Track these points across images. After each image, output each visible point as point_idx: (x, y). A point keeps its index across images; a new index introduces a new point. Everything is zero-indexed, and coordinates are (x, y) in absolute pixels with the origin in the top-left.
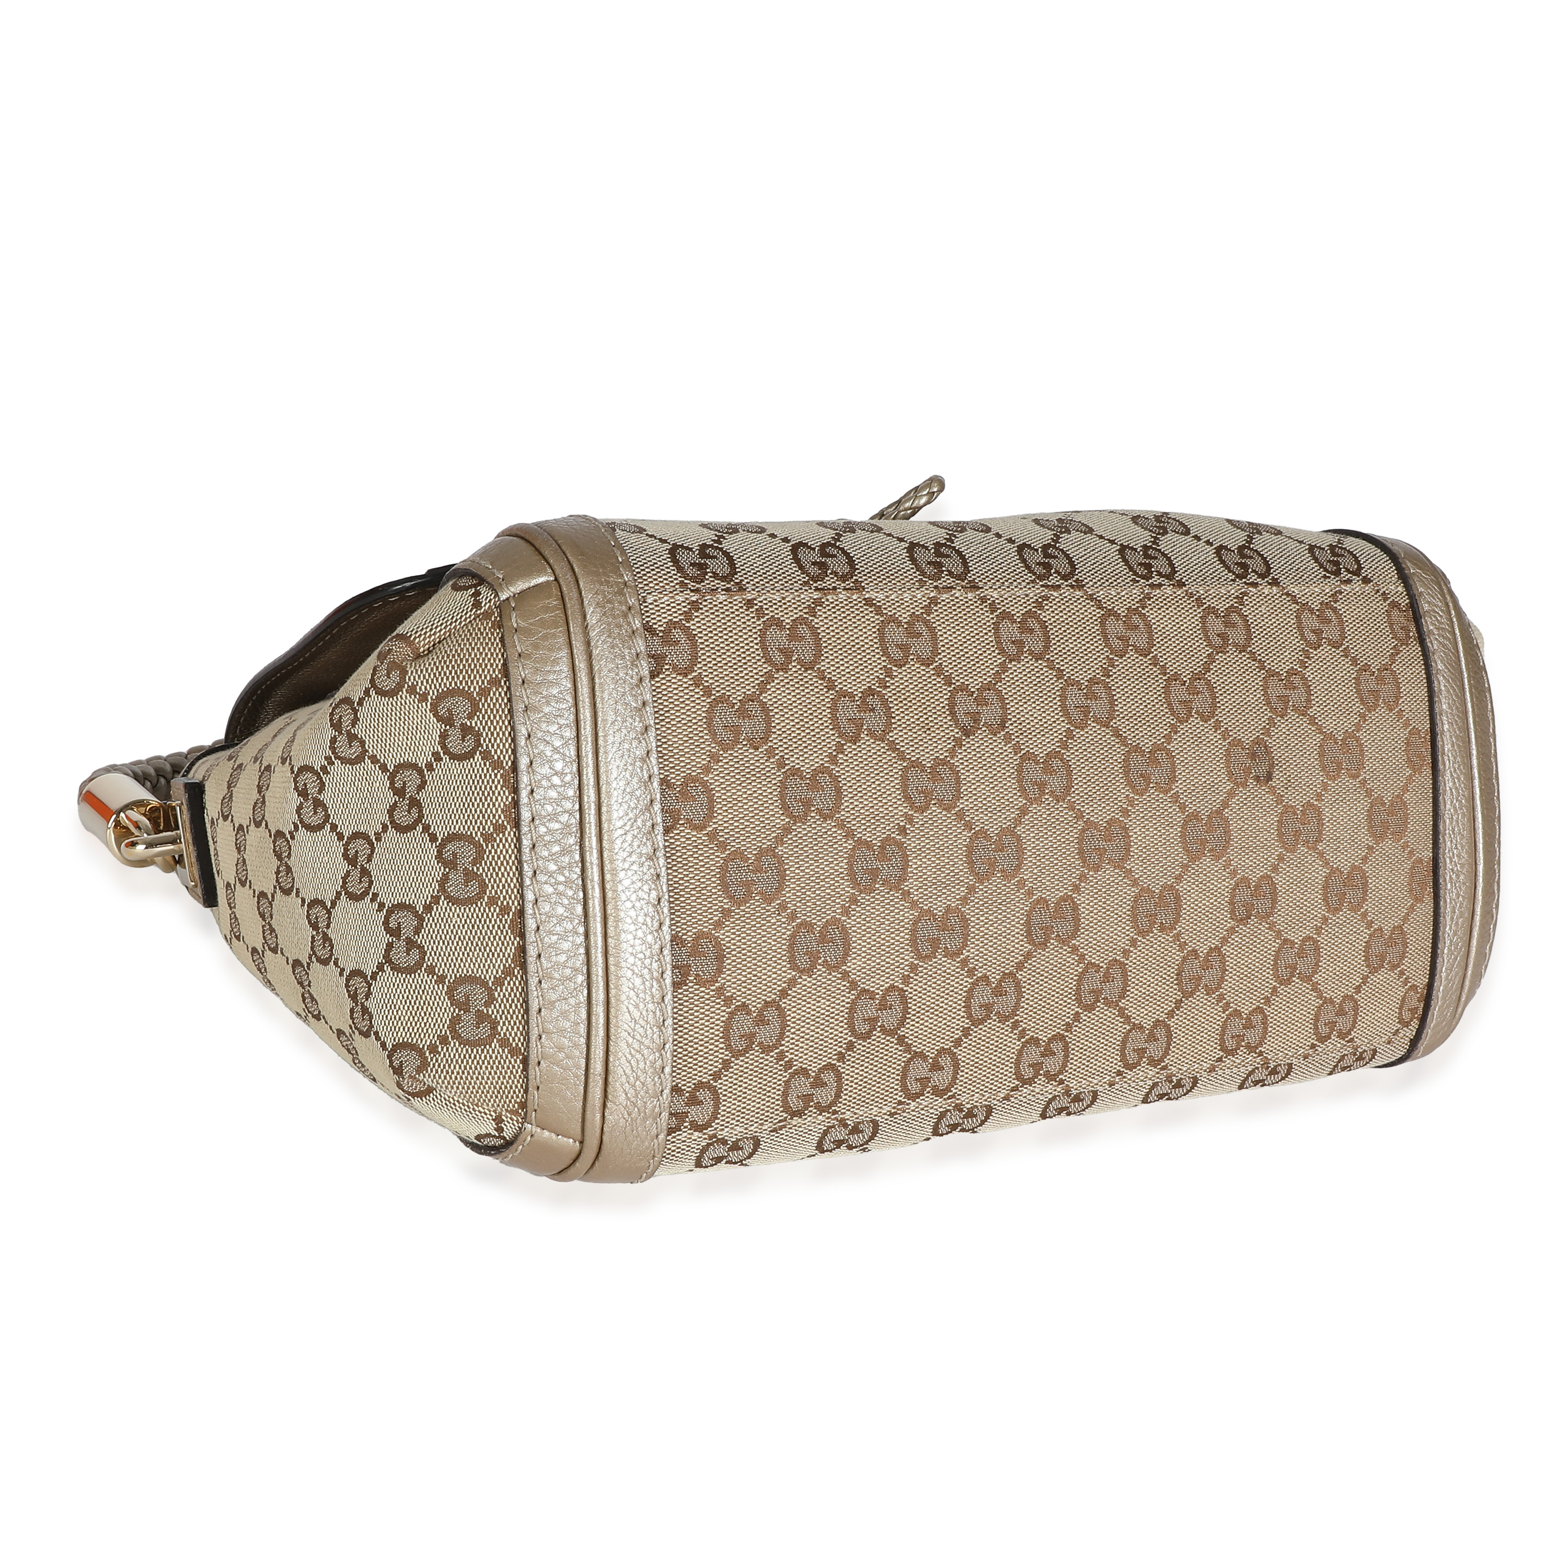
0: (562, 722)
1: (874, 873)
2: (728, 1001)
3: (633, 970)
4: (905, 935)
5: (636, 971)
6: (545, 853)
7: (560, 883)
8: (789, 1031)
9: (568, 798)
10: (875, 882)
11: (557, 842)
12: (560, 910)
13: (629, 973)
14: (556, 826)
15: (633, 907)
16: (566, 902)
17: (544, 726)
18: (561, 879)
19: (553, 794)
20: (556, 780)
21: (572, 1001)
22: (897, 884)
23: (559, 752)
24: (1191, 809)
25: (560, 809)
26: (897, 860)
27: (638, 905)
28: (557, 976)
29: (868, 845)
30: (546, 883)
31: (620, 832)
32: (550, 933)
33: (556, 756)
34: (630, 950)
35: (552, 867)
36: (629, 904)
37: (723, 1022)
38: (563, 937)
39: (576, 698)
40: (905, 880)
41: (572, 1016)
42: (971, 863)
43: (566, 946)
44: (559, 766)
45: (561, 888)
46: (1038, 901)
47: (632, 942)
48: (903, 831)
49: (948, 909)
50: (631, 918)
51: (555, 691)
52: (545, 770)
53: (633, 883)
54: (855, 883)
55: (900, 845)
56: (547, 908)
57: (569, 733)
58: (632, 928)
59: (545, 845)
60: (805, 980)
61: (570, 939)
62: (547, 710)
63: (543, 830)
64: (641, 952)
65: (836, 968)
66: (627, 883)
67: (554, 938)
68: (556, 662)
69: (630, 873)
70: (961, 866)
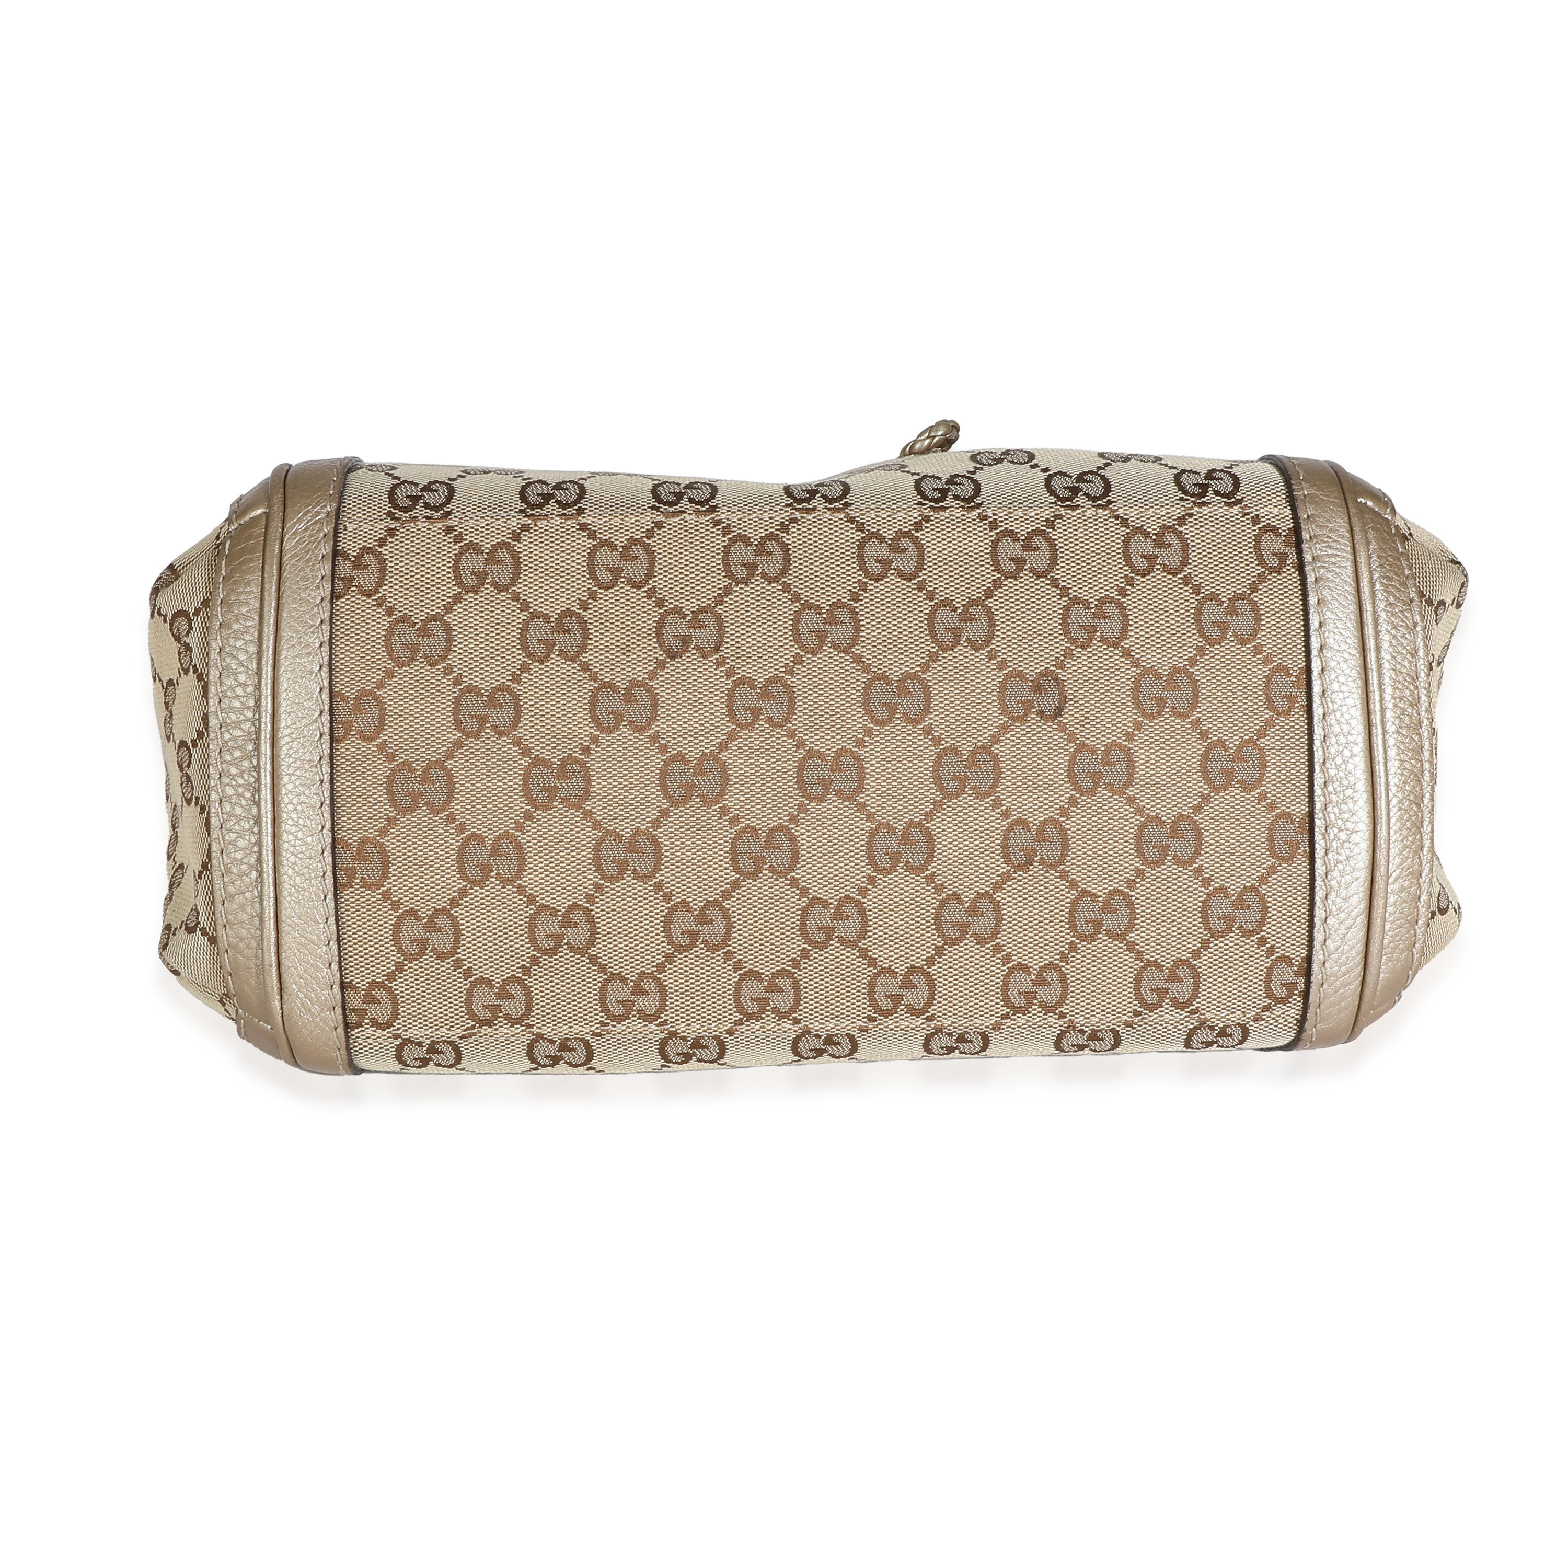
0: (248, 637)
1: (551, 791)
2: (396, 905)
3: (293, 869)
4: (588, 854)
5: (297, 869)
6: (229, 758)
7: (240, 786)
8: (464, 940)
9: (248, 708)
10: (553, 800)
11: (239, 748)
12: (239, 811)
13: (290, 872)
14: (239, 733)
15: (296, 809)
16: (244, 802)
17: (232, 641)
18: (241, 781)
19: (236, 704)
20: (239, 691)
21: (248, 895)
22: (578, 803)
23: (243, 665)
24: (947, 742)
25: (242, 718)
26: (577, 780)
27: (299, 807)
28: (235, 871)
29: (547, 764)
30: (228, 785)
31: (287, 739)
32: (230, 831)
33: (241, 669)
34: (291, 849)
35: (234, 771)
36: (291, 807)
37: (391, 925)
38: (241, 836)
39: (261, 616)
40: (587, 799)
41: (249, 910)
42: (663, 786)
43: (242, 843)
44: (242, 678)
45: (240, 790)
46: (744, 830)
47: (293, 843)
48: (586, 750)
49: (637, 832)
50: (293, 820)
51: (244, 610)
52: (230, 682)
53: (296, 787)
54: (531, 801)
55: (583, 764)
56: (228, 808)
57: (252, 649)
58: (294, 829)
59: (229, 750)
60: (476, 891)
61: (247, 837)
62: (236, 627)
63: (227, 736)
64: (302, 852)
65: (510, 881)
66: (290, 787)
67: (233, 836)
68: (248, 584)
69: (293, 778)
70: (654, 789)
